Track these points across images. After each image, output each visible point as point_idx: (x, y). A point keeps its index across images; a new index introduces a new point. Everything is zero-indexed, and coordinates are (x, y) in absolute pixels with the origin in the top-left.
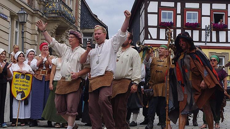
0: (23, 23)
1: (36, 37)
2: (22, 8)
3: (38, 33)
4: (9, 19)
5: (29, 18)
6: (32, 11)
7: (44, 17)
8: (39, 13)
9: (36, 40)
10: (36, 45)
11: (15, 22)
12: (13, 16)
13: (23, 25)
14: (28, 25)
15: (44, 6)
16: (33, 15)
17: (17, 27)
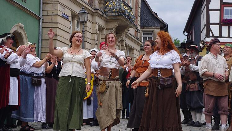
0: (83, 23)
1: (96, 36)
2: (83, 8)
3: (98, 32)
4: (70, 19)
5: (89, 17)
6: (93, 10)
7: (105, 16)
8: (99, 12)
9: (96, 39)
10: (96, 44)
11: (76, 22)
12: (74, 16)
13: (83, 24)
14: (88, 24)
15: (104, 5)
16: (93, 14)
17: (77, 27)
